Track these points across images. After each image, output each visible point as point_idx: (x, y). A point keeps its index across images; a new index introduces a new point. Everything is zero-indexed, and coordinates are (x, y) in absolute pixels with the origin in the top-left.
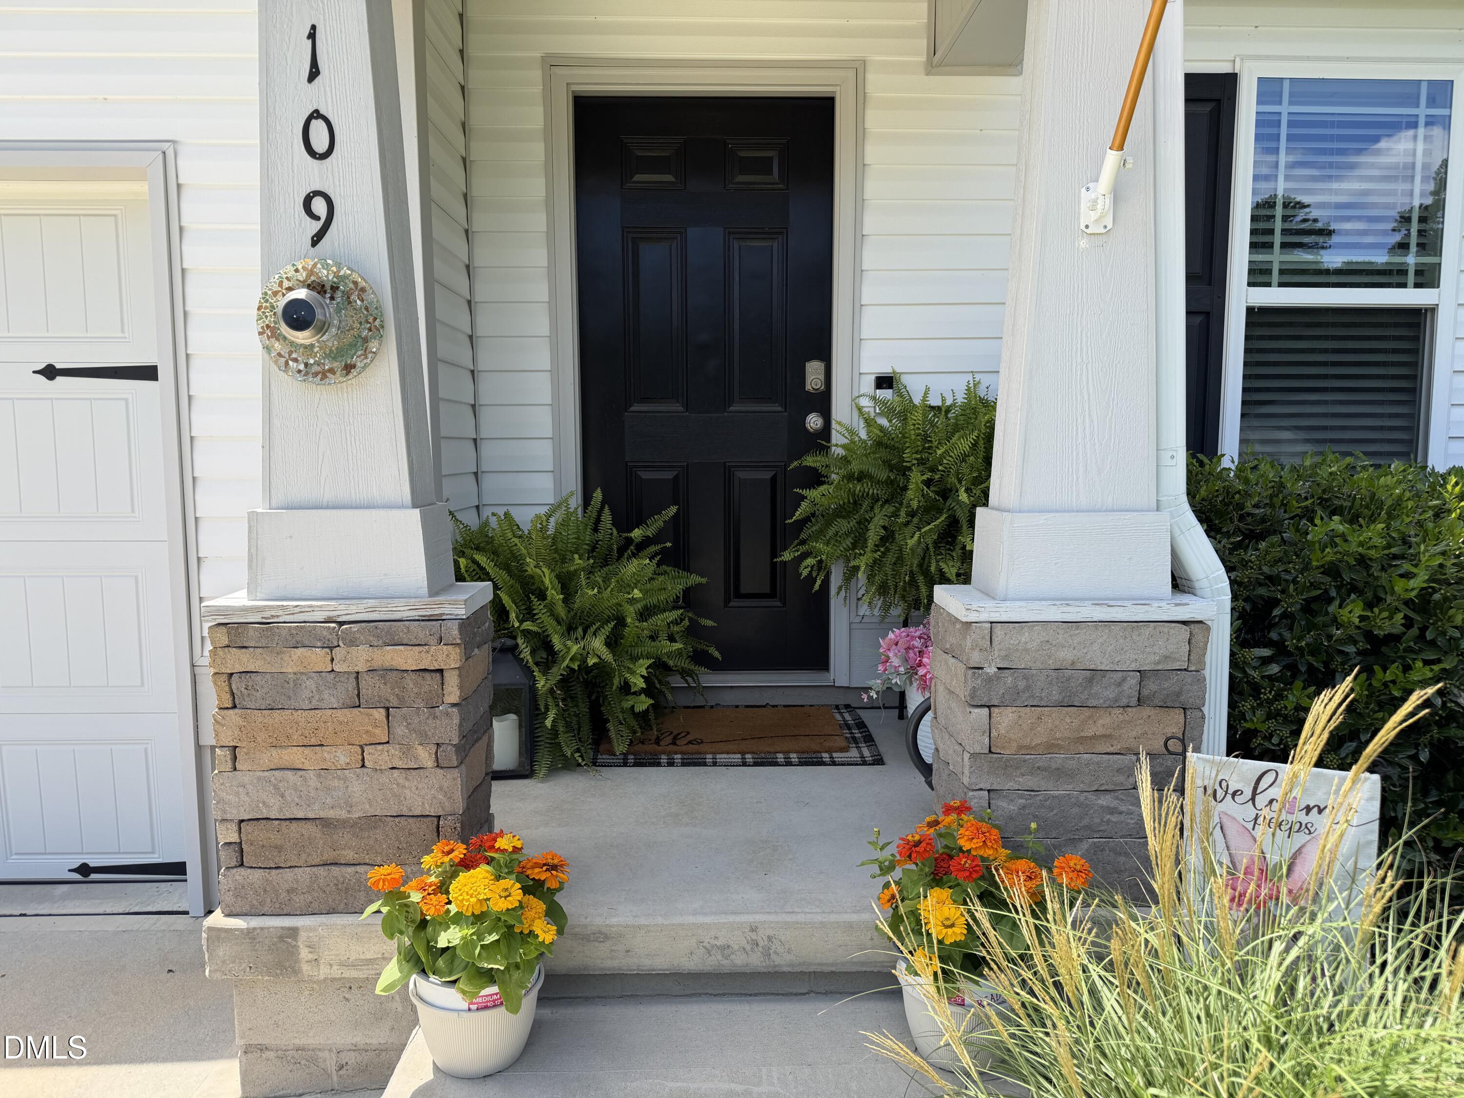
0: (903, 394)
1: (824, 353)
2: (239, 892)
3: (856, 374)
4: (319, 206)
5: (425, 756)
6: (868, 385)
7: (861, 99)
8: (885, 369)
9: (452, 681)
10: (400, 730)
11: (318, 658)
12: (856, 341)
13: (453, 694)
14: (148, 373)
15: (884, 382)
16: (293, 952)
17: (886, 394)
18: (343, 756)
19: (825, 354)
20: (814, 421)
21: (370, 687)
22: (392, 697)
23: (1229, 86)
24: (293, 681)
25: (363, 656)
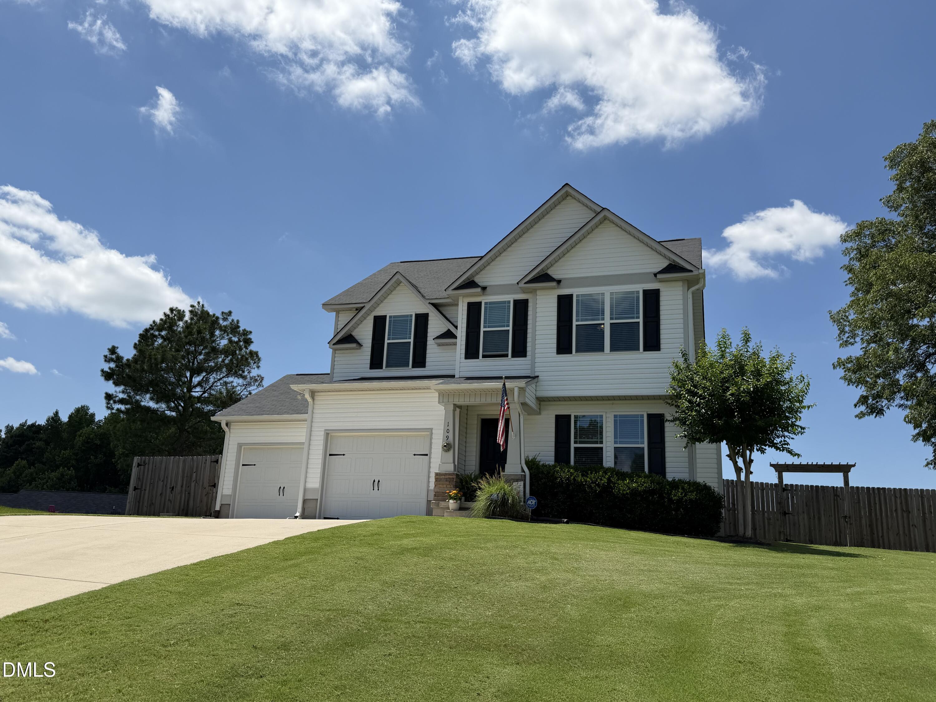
2: (435, 499)
4: (447, 437)
5: (452, 486)
9: (455, 479)
10: (450, 483)
11: (444, 477)
14: (427, 455)
16: (439, 505)
18: (445, 486)
22: (449, 480)
23: (570, 416)
24: (441, 479)
25: (447, 477)
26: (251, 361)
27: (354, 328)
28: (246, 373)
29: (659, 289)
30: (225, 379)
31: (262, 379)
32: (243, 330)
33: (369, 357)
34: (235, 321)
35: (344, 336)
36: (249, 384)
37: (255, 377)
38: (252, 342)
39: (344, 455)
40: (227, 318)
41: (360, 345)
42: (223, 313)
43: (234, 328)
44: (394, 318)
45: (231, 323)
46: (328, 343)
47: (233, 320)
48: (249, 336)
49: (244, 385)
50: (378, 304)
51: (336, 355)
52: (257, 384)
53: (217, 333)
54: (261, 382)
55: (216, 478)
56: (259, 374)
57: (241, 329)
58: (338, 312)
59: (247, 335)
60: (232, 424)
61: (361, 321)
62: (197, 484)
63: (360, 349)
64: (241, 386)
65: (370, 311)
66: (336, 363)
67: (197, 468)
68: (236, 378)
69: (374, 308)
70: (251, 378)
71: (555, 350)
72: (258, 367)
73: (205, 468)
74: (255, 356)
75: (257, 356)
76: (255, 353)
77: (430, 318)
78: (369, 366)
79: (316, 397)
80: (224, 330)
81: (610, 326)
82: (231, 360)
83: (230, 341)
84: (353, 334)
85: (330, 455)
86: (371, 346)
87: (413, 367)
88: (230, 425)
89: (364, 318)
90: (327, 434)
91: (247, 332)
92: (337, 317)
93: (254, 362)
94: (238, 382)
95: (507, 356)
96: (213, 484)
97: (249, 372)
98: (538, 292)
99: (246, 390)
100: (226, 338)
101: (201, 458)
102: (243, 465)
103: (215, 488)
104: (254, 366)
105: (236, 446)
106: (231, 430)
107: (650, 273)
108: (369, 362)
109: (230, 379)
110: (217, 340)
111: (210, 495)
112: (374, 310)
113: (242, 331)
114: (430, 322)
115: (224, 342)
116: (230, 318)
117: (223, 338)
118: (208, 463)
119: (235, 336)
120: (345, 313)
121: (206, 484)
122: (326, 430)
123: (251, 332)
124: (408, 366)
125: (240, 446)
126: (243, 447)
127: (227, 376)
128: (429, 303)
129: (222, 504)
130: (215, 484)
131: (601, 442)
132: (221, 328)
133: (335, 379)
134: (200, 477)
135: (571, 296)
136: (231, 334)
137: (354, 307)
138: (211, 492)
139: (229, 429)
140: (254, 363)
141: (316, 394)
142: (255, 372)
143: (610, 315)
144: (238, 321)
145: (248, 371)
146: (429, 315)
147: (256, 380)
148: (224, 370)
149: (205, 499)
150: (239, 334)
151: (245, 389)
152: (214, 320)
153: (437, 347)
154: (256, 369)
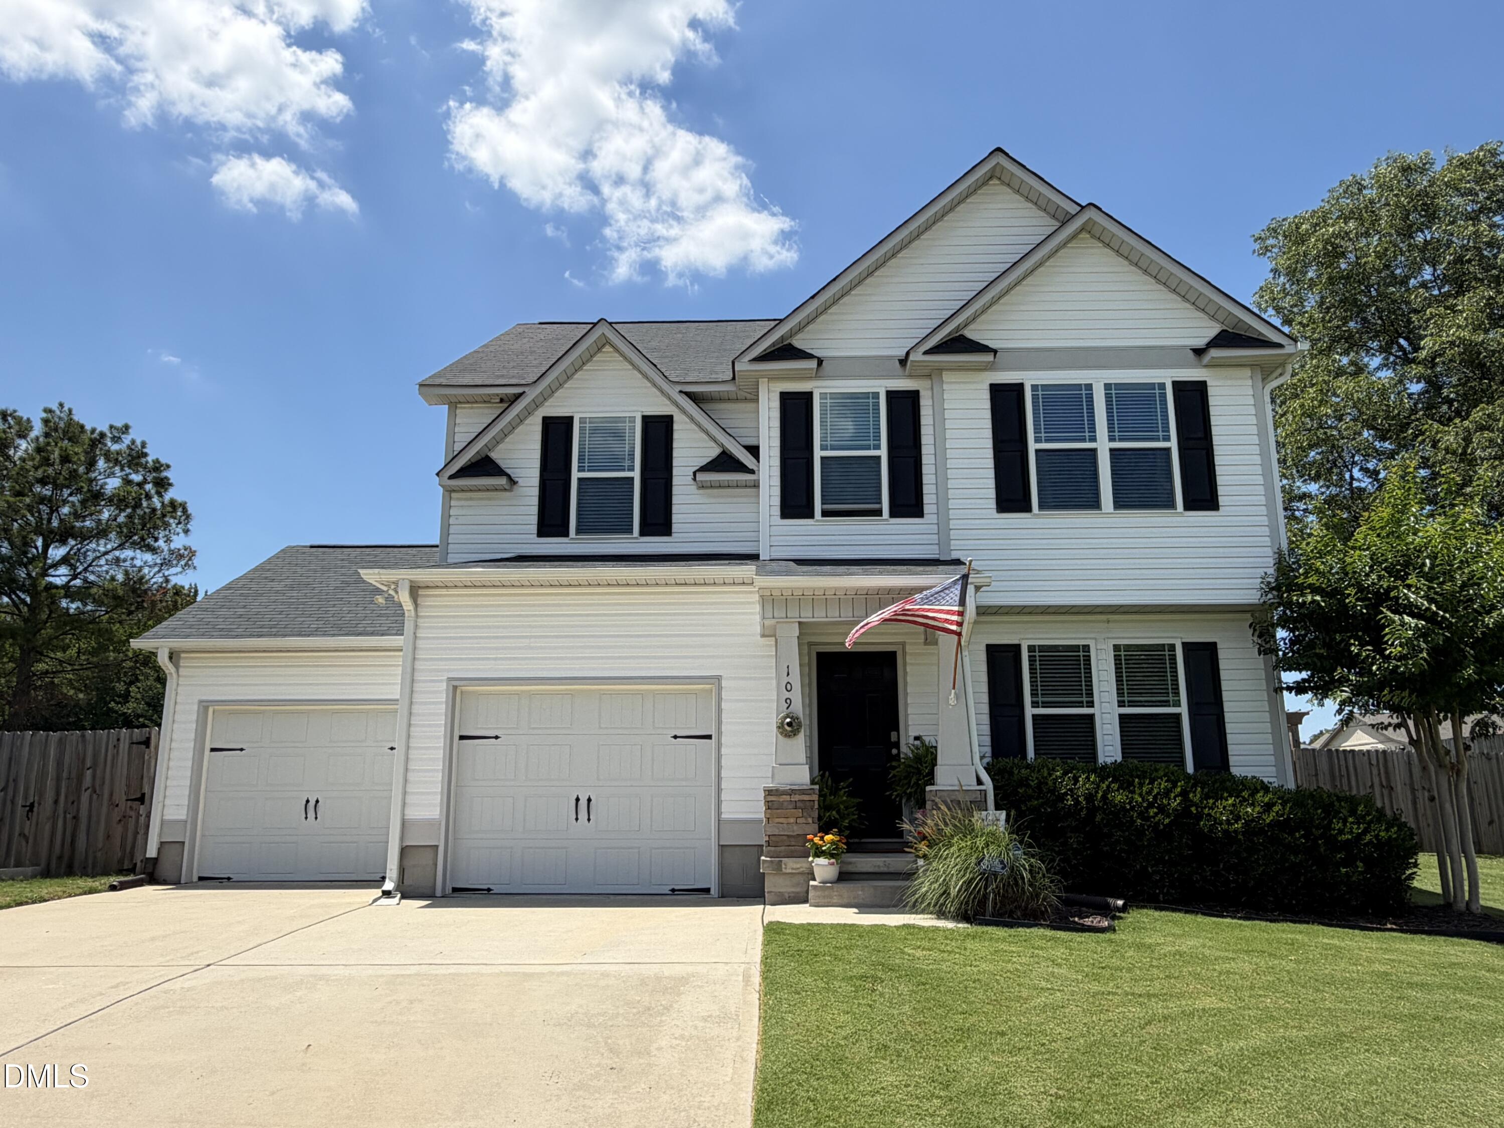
0: (923, 743)
1: (897, 728)
2: (769, 852)
3: (907, 736)
4: (788, 701)
5: (810, 820)
6: (911, 741)
7: (904, 653)
8: (917, 734)
9: (816, 803)
10: (805, 814)
11: (787, 798)
12: (907, 726)
13: (816, 806)
14: (709, 737)
15: (917, 738)
16: (781, 866)
17: (917, 743)
18: (792, 820)
19: (897, 730)
20: (894, 751)
21: (798, 804)
22: (803, 807)
23: (1018, 647)
24: (782, 803)
25: (797, 798)
26: (172, 521)
27: (497, 441)
28: (161, 543)
29: (1205, 382)
30: (117, 553)
31: (193, 553)
32: (153, 461)
33: (535, 510)
34: (138, 443)
35: (473, 461)
36: (167, 563)
37: (179, 550)
38: (170, 485)
39: (497, 737)
40: (120, 438)
41: (512, 482)
42: (111, 427)
43: (136, 457)
44: (590, 423)
45: (129, 447)
46: (438, 474)
47: (133, 442)
48: (164, 474)
49: (156, 564)
50: (552, 391)
51: (453, 503)
52: (183, 563)
53: (101, 464)
54: (190, 559)
55: (145, 780)
56: (188, 544)
57: (150, 459)
58: (454, 405)
59: (161, 471)
60: (183, 655)
61: (512, 427)
62: (95, 796)
63: (510, 490)
64: (150, 566)
65: (536, 405)
66: (452, 521)
67: (95, 756)
68: (138, 551)
69: (544, 398)
70: (172, 552)
71: (993, 504)
72: (186, 531)
73: (115, 757)
74: (180, 509)
75: (185, 510)
76: (181, 504)
77: (675, 427)
78: (534, 529)
79: (419, 600)
80: (113, 459)
81: (1111, 455)
82: (129, 517)
83: (127, 482)
84: (494, 455)
85: (462, 738)
86: (537, 484)
87: (643, 533)
88: (179, 658)
89: (521, 419)
90: (455, 688)
91: (162, 466)
92: (452, 414)
93: (176, 521)
94: (144, 559)
95: (878, 513)
96: (139, 795)
97: (168, 540)
98: (947, 376)
99: (161, 575)
100: (118, 475)
101: (105, 737)
102: (213, 750)
103: (143, 803)
104: (179, 530)
105: (196, 707)
106: (181, 670)
107: (1184, 347)
108: (534, 519)
109: (128, 553)
110: (99, 477)
111: (132, 822)
112: (542, 404)
113: (151, 463)
114: (676, 436)
115: (113, 484)
116: (127, 440)
117: (112, 475)
118: (124, 746)
119: (137, 472)
120: (472, 408)
121: (120, 796)
122: (450, 679)
123: (168, 466)
124: (630, 531)
125: (204, 706)
126: (211, 710)
127: (121, 547)
128: (681, 392)
129: (162, 843)
130: (143, 795)
131: (1091, 704)
132: (107, 456)
133: (452, 559)
134: (104, 778)
135: (1019, 388)
136: (129, 467)
137: (498, 395)
138: (133, 814)
139: (177, 667)
140: (177, 524)
141: (421, 592)
142: (179, 542)
143: (1109, 432)
144: (144, 445)
145: (165, 539)
146: (675, 419)
147: (181, 556)
148: (113, 535)
149: (118, 830)
150: (145, 468)
151: (159, 571)
152: (95, 438)
153: (697, 492)
154: (182, 535)
